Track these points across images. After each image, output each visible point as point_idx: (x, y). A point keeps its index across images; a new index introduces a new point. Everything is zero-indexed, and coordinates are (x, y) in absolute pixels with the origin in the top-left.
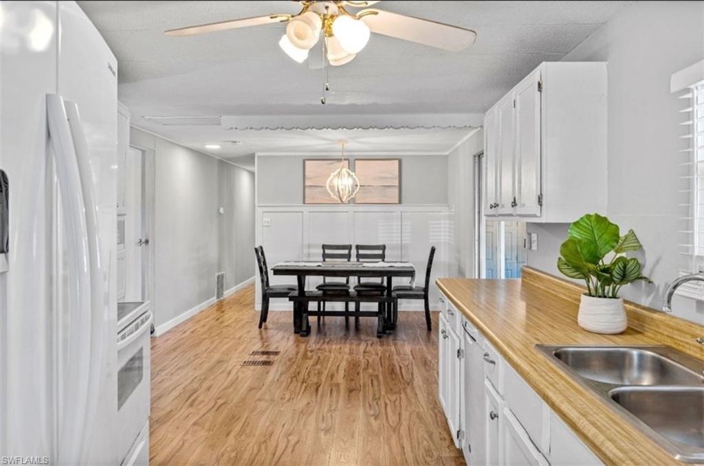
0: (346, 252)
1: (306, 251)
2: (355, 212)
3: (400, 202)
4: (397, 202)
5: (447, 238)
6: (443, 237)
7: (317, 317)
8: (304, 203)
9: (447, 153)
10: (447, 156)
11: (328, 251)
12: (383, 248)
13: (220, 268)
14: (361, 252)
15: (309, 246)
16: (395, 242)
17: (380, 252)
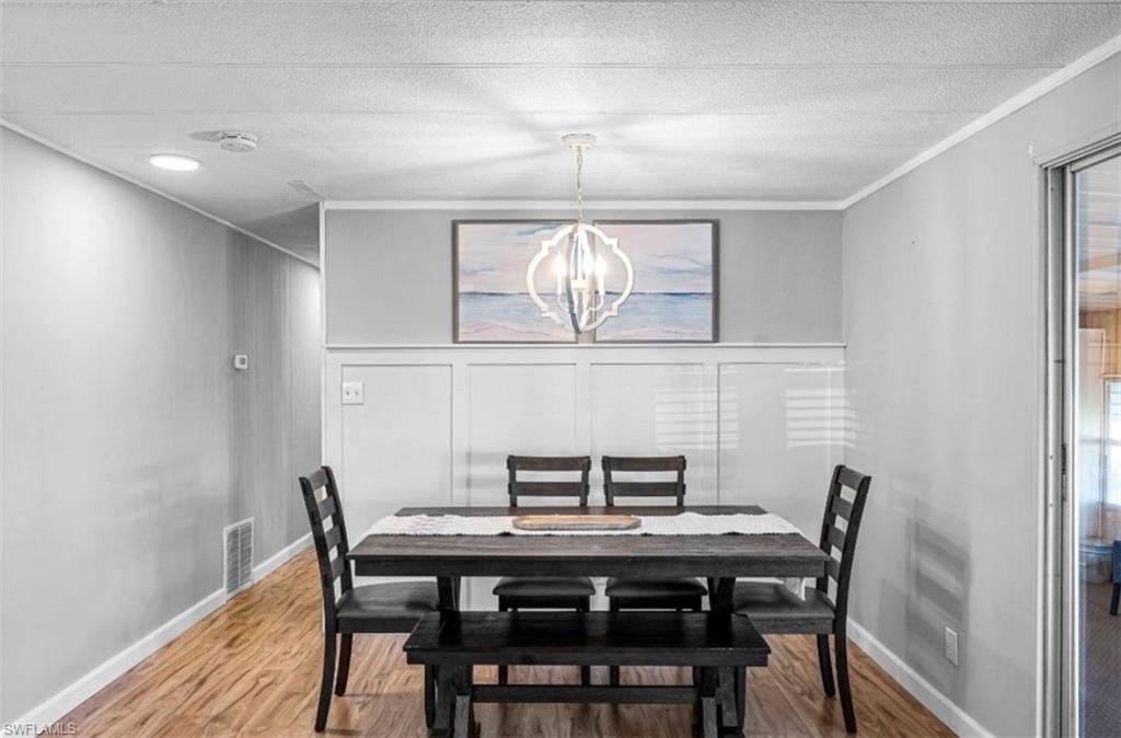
0: (575, 476)
1: (460, 471)
2: (593, 364)
3: (716, 338)
4: (710, 339)
5: (842, 434)
6: (829, 434)
7: (495, 668)
8: (455, 340)
9: (840, 205)
10: (840, 213)
11: (523, 476)
12: (679, 464)
13: (237, 507)
14: (618, 476)
15: (470, 458)
16: (701, 447)
17: (670, 476)
